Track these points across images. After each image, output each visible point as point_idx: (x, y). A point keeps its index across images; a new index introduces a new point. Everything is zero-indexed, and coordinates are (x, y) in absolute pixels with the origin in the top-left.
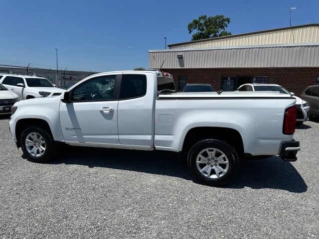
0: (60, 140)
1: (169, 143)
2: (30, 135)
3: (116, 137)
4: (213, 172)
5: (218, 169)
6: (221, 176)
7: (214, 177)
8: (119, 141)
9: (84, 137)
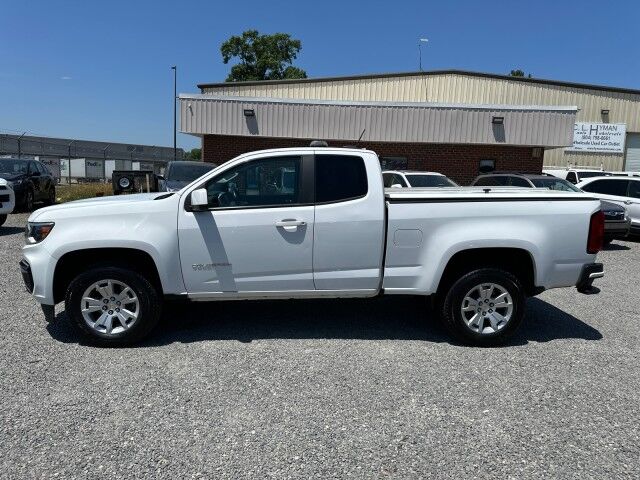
0: (176, 292)
1: (411, 280)
2: (96, 285)
3: (309, 276)
4: (487, 323)
5: (493, 316)
6: (500, 327)
7: (489, 330)
8: (314, 283)
9: (237, 280)
